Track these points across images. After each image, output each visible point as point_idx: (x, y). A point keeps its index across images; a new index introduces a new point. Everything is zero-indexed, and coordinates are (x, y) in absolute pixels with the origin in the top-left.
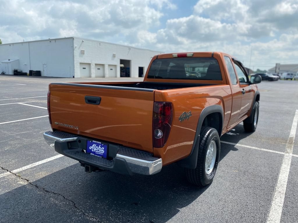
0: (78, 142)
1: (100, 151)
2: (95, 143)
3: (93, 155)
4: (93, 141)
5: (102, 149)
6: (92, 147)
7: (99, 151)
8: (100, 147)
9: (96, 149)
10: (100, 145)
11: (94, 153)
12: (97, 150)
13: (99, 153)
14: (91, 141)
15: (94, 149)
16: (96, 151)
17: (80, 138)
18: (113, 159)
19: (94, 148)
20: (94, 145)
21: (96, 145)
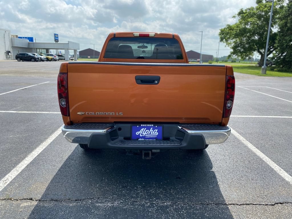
0: (117, 130)
1: (153, 134)
2: (144, 127)
3: (143, 139)
4: (142, 125)
5: (156, 131)
6: (139, 132)
7: (150, 134)
8: (151, 130)
9: (146, 133)
10: (152, 128)
11: (144, 137)
12: (148, 134)
13: (151, 137)
14: (138, 126)
15: (143, 134)
16: (146, 135)
17: (120, 125)
18: (170, 138)
19: (143, 132)
20: (143, 129)
21: (145, 129)
